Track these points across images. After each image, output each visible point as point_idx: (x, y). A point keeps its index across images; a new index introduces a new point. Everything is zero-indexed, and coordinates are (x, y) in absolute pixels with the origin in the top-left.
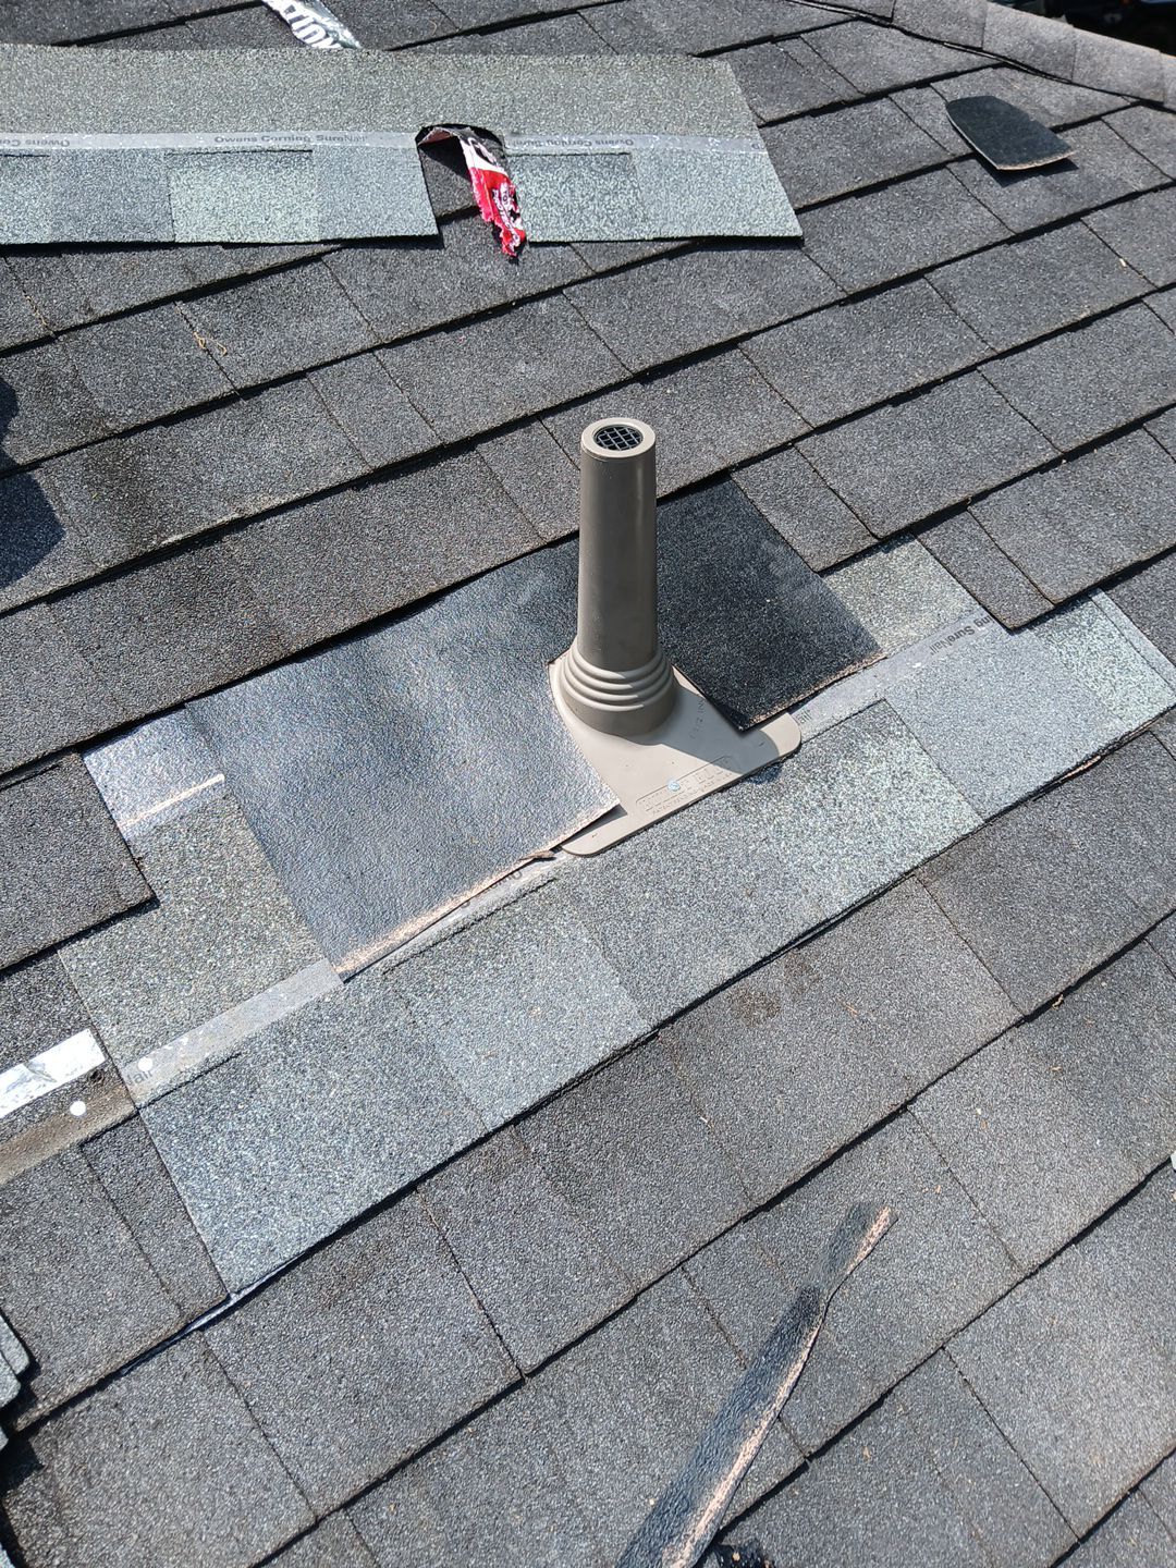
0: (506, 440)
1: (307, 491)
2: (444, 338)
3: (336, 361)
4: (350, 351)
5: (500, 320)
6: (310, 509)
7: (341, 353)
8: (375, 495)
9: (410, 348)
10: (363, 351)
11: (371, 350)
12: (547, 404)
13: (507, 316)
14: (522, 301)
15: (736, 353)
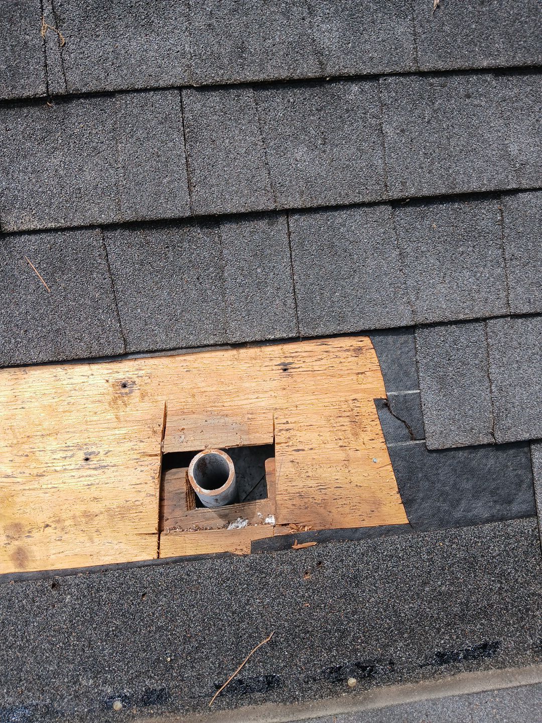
0: (247, 227)
1: (62, 223)
2: (248, 95)
3: (145, 90)
4: (162, 84)
5: (308, 93)
6: (60, 238)
7: (153, 84)
8: (117, 241)
9: (214, 98)
10: (172, 88)
11: (180, 88)
12: (298, 204)
13: (317, 90)
14: (336, 79)
15: (495, 205)
